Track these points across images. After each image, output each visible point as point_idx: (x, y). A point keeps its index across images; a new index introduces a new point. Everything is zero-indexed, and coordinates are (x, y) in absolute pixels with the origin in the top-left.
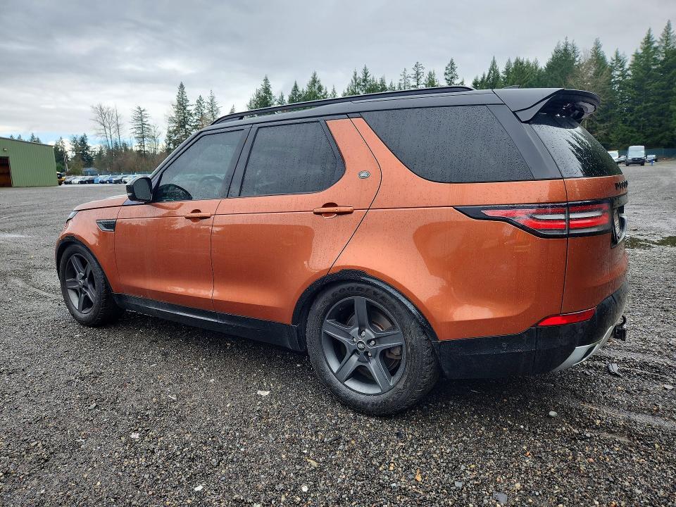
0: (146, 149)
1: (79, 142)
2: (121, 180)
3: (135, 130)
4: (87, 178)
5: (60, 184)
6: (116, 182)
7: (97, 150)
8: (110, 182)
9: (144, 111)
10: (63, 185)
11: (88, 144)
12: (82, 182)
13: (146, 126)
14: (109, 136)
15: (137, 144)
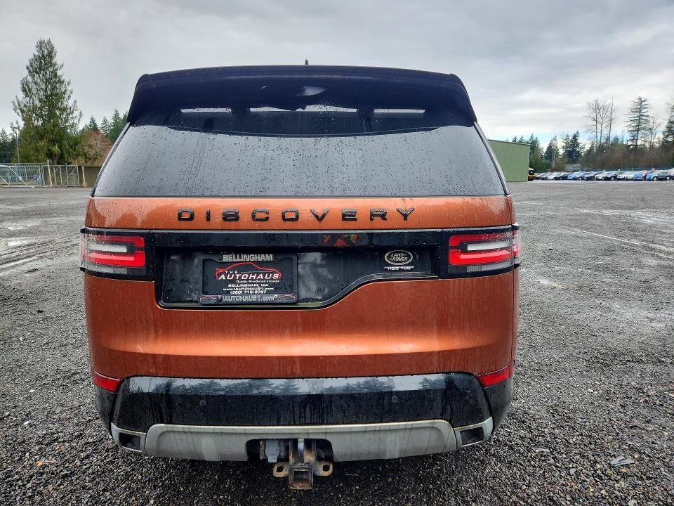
0: (639, 142)
1: (571, 138)
2: (594, 177)
3: (630, 123)
4: (563, 174)
5: (530, 179)
6: (589, 179)
7: (587, 147)
8: (583, 179)
9: (644, 101)
10: (534, 181)
11: (579, 141)
12: (556, 179)
13: (644, 118)
14: (599, 131)
15: (629, 138)
